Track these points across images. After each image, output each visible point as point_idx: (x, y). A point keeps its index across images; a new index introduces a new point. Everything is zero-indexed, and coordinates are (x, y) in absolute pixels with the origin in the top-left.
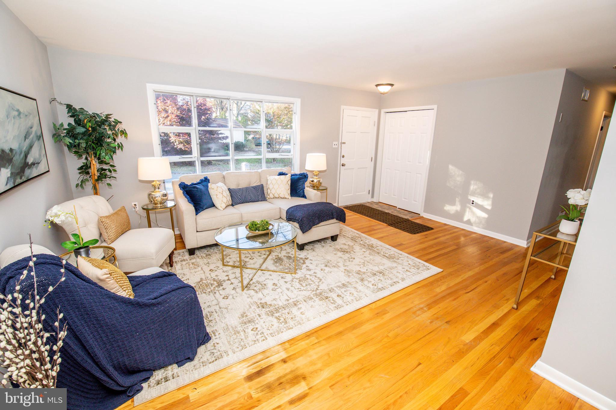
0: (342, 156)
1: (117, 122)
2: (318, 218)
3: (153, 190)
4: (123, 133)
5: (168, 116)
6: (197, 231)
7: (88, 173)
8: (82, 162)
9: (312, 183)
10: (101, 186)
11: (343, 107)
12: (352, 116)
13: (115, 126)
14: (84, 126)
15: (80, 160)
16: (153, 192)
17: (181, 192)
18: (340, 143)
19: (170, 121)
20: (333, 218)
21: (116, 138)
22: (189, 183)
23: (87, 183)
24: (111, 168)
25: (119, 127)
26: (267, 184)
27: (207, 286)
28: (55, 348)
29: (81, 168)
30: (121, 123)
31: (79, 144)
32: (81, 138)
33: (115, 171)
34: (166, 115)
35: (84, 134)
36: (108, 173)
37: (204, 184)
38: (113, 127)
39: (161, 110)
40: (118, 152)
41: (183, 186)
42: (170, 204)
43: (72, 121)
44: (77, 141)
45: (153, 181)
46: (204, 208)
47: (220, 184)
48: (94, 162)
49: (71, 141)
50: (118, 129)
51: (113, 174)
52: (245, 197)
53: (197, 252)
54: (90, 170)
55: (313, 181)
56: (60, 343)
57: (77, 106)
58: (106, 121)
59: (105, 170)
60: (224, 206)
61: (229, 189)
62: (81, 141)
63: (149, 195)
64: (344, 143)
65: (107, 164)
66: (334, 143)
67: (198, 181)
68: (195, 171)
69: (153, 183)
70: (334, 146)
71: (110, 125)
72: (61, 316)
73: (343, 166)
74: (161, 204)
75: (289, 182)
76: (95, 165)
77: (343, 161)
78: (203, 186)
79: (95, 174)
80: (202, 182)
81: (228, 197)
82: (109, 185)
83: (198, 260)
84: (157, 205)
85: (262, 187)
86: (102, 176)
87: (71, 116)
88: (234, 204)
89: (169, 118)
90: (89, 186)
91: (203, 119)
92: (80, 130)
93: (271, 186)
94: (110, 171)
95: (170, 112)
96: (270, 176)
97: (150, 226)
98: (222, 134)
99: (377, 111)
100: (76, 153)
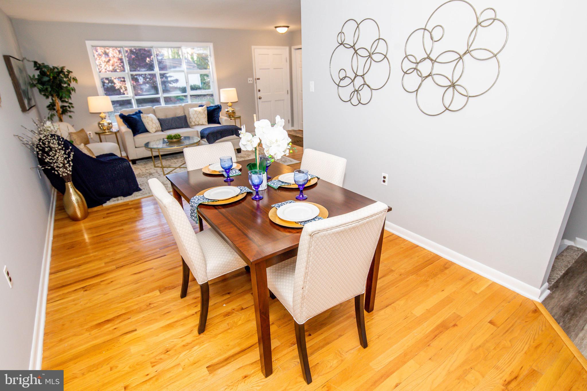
0: (258, 90)
1: (69, 72)
2: (221, 134)
3: (101, 119)
4: (75, 79)
5: (110, 60)
6: (136, 147)
7: (54, 109)
8: (50, 100)
9: (227, 113)
10: (64, 117)
11: (253, 47)
12: (262, 54)
13: (68, 75)
14: (47, 76)
15: (48, 100)
16: (101, 121)
17: (122, 120)
18: (254, 79)
19: (113, 65)
20: (233, 135)
21: (69, 83)
22: (126, 114)
23: (54, 117)
24: (70, 106)
25: (71, 75)
26: (189, 115)
27: (142, 175)
28: (70, 159)
29: (48, 107)
30: (72, 72)
31: (47, 89)
32: (48, 85)
33: (73, 107)
34: (108, 59)
35: (49, 81)
36: (69, 109)
37: (138, 115)
38: (67, 76)
39: (101, 53)
40: (73, 93)
41: (122, 116)
42: (114, 129)
43: (37, 73)
44: (45, 87)
45: (100, 113)
46: (140, 131)
47: (151, 115)
48: (57, 101)
49: (42, 87)
50: (71, 77)
51: (72, 109)
52: (171, 124)
53: (137, 162)
54: (55, 107)
55: (228, 111)
56: (72, 158)
57: (40, 62)
58: (61, 71)
59: (66, 106)
60: (154, 130)
61: (158, 119)
62: (47, 87)
63: (99, 124)
64: (258, 79)
65: (67, 102)
66: (249, 79)
67: (134, 113)
68: (132, 107)
69: (101, 115)
70: (249, 82)
71: (64, 74)
72: (71, 147)
73: (260, 99)
74: (108, 130)
75: (206, 112)
76: (59, 104)
77: (260, 94)
78: (137, 116)
79: (59, 110)
80: (136, 114)
81: (157, 124)
82: (70, 117)
83: (138, 166)
84: (105, 131)
85: (185, 117)
86: (64, 110)
87: (36, 70)
88: (163, 130)
89: (111, 62)
90: (56, 118)
91: (148, 61)
92: (46, 79)
93: (192, 116)
94: (69, 107)
95: (110, 55)
96: (191, 108)
97: (101, 141)
98: (171, 77)
99: (287, 48)
100: (45, 95)
